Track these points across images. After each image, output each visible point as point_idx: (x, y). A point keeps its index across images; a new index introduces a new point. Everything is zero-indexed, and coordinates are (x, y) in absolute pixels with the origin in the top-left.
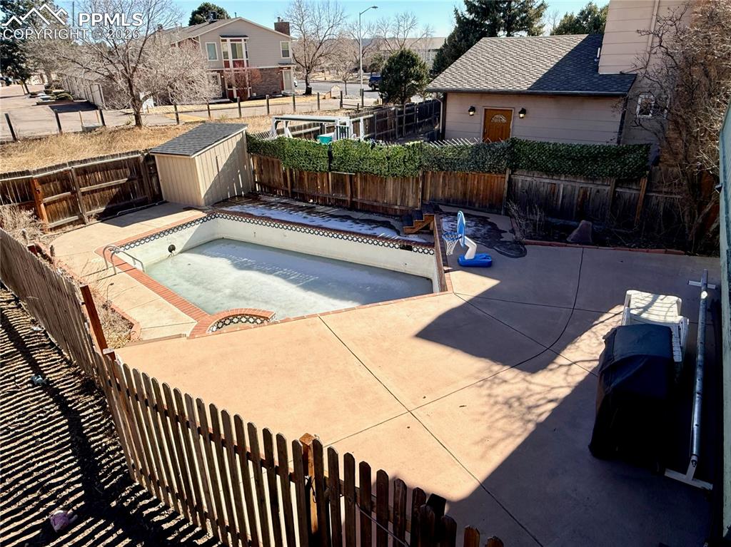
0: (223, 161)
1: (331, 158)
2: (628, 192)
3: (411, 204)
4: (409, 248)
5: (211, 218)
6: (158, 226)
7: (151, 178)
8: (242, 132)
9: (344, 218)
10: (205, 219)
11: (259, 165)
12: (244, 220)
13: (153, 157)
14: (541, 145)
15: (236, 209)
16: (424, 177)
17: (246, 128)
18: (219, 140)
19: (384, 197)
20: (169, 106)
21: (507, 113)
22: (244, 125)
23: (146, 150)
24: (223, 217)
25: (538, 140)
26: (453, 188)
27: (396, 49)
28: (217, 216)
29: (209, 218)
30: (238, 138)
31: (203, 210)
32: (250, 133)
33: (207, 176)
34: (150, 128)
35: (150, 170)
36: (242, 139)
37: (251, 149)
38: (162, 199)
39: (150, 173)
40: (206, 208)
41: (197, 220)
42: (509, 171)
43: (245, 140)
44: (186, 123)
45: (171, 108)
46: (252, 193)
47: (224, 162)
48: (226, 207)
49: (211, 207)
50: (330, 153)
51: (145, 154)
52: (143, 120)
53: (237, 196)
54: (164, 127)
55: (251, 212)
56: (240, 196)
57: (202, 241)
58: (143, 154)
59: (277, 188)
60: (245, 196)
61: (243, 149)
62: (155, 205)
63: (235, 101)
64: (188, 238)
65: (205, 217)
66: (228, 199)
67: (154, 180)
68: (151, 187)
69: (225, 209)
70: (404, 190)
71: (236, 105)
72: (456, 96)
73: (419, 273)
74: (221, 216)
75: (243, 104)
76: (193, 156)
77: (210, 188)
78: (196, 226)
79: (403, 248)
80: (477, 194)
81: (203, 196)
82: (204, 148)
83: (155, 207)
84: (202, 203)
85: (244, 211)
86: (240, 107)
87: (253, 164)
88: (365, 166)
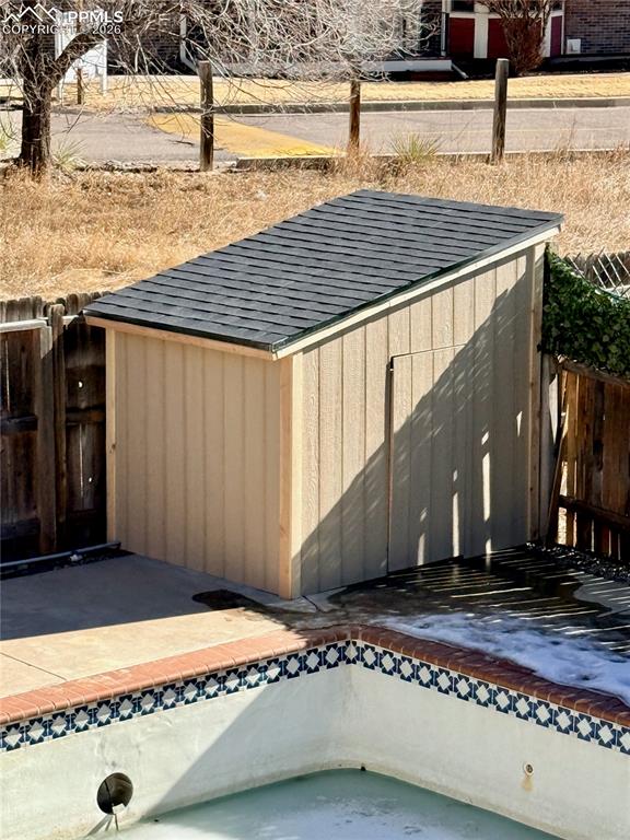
0: (414, 388)
5: (323, 662)
6: (69, 675)
7: (71, 430)
8: (530, 251)
10: (293, 666)
11: (587, 414)
12: (483, 693)
13: (99, 336)
15: (450, 628)
17: (549, 234)
18: (413, 284)
20: (178, 79)
22: (543, 220)
23: (74, 300)
24: (378, 663)
28: (352, 653)
29: (312, 661)
30: (508, 277)
31: (286, 617)
32: (561, 253)
33: (330, 452)
34: (81, 177)
35: (73, 391)
36: (522, 286)
37: (561, 339)
38: (103, 538)
39: (73, 409)
40: (302, 605)
41: (253, 665)
43: (537, 290)
44: (242, 164)
45: (186, 88)
46: (535, 554)
47: (423, 387)
48: (404, 613)
49: (327, 607)
51: (68, 319)
52: (58, 139)
53: (459, 560)
54: (140, 177)
55: (523, 659)
56: (471, 562)
57: (262, 772)
58: (54, 321)
60: (499, 569)
61: (519, 330)
62: (65, 562)
63: (481, 70)
64: (198, 746)
65: (293, 655)
66: (412, 570)
67: (83, 442)
68: (63, 472)
69: (392, 622)
71: (485, 89)
74: (369, 657)
75: (519, 87)
76: (282, 353)
77: (341, 505)
78: (246, 696)
81: (296, 546)
82: (343, 316)
83: (67, 572)
84: (289, 576)
85: (490, 648)
86: (502, 103)
87: (558, 406)
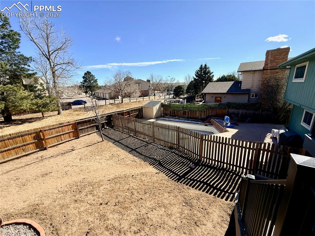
1: (183, 108)
2: (257, 112)
3: (203, 117)
4: (207, 126)
9: (188, 120)
11: (163, 110)
13: (142, 108)
14: (235, 103)
16: (206, 111)
18: (157, 104)
19: (196, 116)
21: (221, 98)
23: (141, 106)
25: (235, 102)
26: (214, 113)
27: (177, 85)
33: (155, 112)
34: (125, 103)
37: (162, 106)
38: (143, 117)
39: (142, 111)
40: (155, 119)
42: (227, 109)
43: (161, 104)
47: (158, 109)
50: (183, 106)
52: (123, 101)
54: (127, 103)
56: (160, 116)
59: (168, 114)
61: (160, 106)
67: (142, 113)
70: (201, 114)
72: (208, 94)
73: (209, 131)
74: (159, 120)
76: (153, 107)
77: (155, 114)
79: (205, 126)
80: (220, 114)
81: (154, 116)
82: (155, 106)
88: (192, 109)
